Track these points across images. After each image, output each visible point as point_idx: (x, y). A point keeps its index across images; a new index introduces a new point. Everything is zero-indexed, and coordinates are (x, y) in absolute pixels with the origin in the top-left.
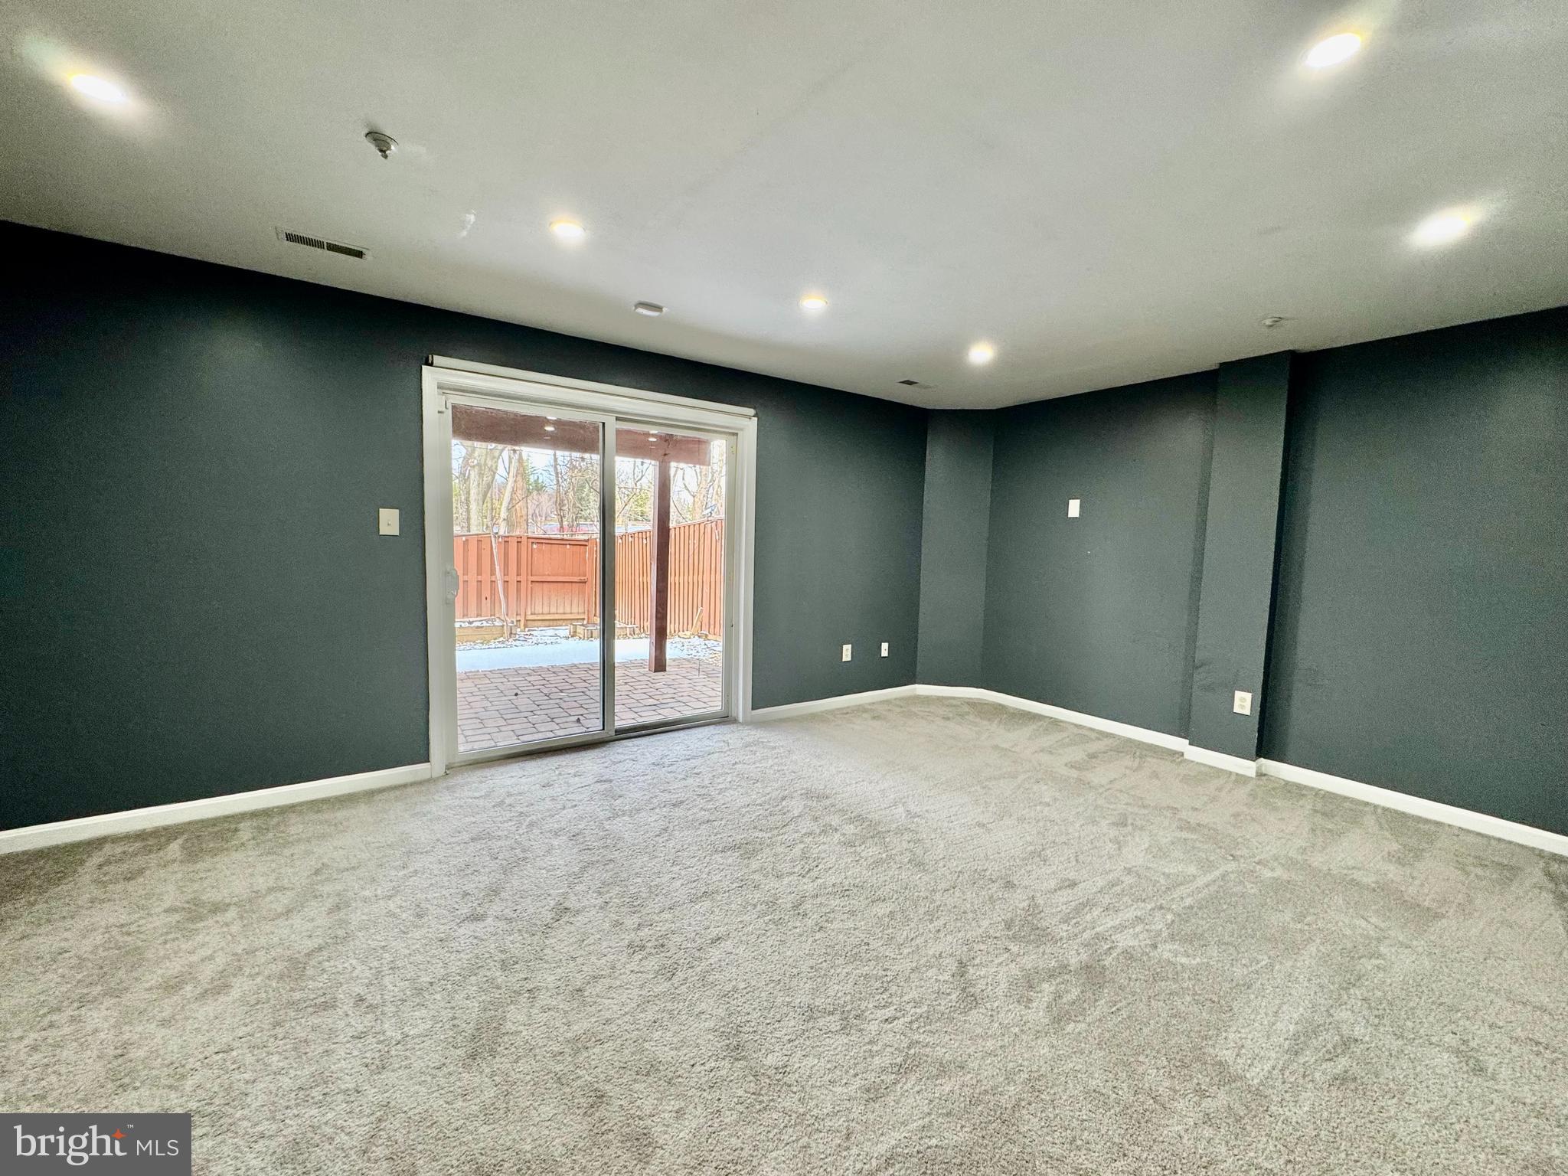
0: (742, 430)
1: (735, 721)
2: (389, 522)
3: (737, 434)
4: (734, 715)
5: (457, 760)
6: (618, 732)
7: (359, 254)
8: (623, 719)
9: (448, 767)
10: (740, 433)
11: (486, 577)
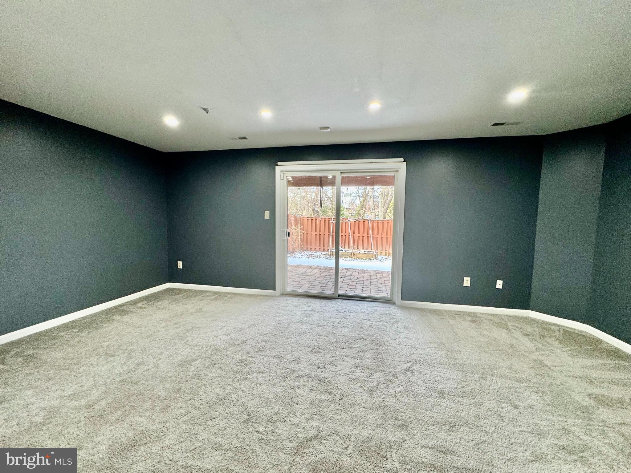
0: (400, 168)
1: (394, 303)
2: (267, 215)
3: (398, 171)
4: (394, 300)
5: (285, 292)
6: (339, 296)
7: (246, 138)
8: (341, 292)
9: (282, 294)
10: (399, 170)
11: (366, 235)
